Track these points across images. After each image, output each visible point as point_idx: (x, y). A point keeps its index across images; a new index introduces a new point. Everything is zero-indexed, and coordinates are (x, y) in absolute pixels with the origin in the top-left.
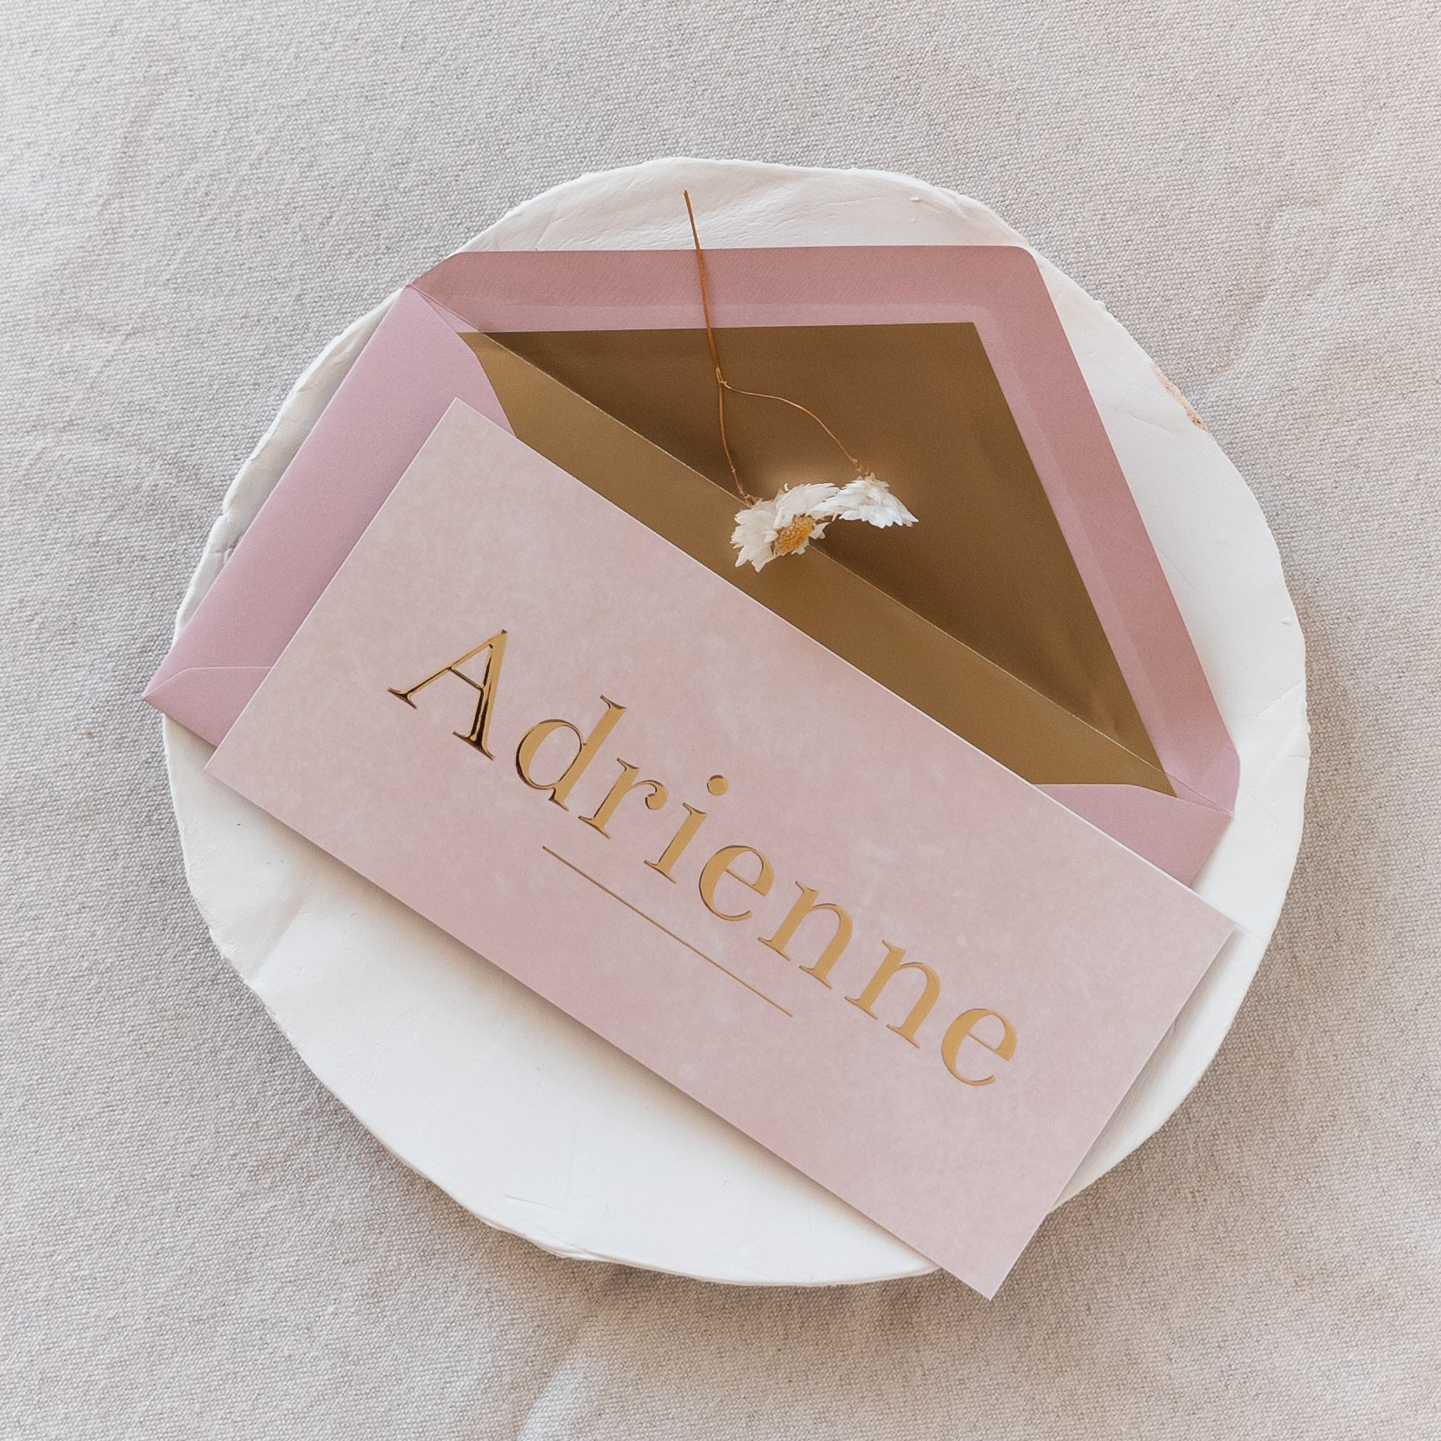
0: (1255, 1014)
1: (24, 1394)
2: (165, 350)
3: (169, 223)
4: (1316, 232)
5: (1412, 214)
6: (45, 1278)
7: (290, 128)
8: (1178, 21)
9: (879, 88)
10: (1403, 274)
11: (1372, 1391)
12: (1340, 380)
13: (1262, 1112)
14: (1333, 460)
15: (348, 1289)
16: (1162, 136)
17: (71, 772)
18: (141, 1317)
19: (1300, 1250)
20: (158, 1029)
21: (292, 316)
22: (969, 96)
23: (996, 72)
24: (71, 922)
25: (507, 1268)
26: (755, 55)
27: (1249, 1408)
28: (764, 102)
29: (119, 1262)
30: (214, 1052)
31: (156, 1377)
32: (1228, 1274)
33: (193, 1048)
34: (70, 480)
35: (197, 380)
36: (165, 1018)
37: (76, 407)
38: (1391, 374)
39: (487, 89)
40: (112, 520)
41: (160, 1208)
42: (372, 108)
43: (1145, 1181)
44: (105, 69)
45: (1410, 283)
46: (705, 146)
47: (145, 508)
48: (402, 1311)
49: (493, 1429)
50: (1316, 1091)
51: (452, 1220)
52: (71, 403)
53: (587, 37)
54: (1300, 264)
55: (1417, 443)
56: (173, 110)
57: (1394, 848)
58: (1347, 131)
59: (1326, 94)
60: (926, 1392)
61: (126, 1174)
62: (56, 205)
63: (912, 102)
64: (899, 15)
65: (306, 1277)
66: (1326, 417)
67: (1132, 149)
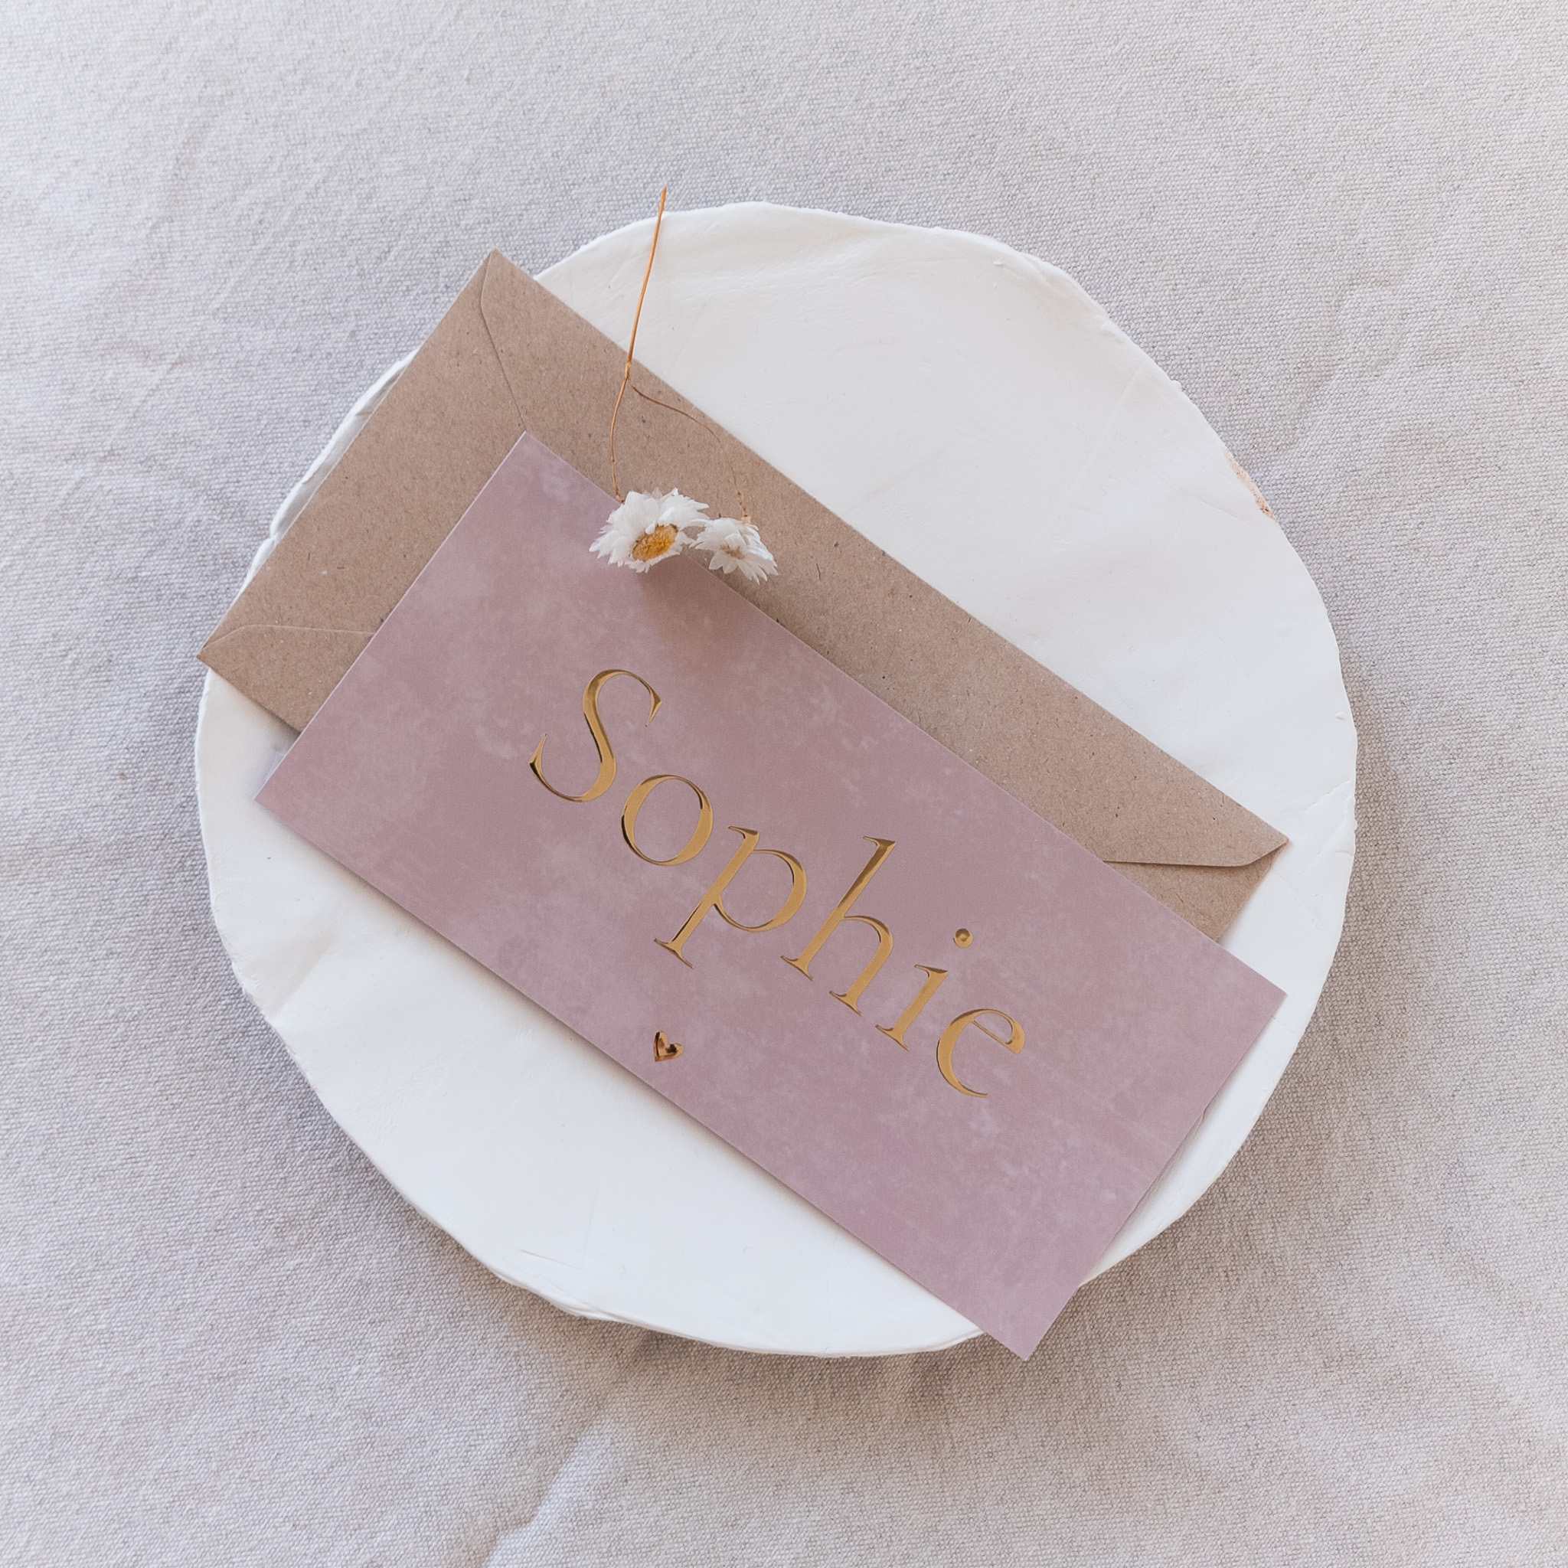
0: (1295, 1095)
1: (35, 1448)
2: (212, 381)
3: (221, 250)
4: (1386, 312)
5: (1481, 298)
6: (60, 1332)
7: (350, 157)
8: (1256, 92)
9: (954, 145)
10: (1470, 358)
11: (1396, 1473)
12: (1404, 463)
13: (1298, 1193)
14: (1393, 543)
15: (374, 1349)
16: (1236, 208)
17: (102, 813)
18: (159, 1373)
19: (1330, 1332)
20: (186, 1080)
21: (346, 353)
22: (1044, 158)
23: (1073, 134)
24: (98, 968)
25: (536, 1331)
26: (830, 105)
27: (1274, 1487)
28: (837, 154)
29: (137, 1316)
30: (243, 1105)
31: (173, 1435)
32: (1257, 1354)
33: (221, 1101)
34: (110, 513)
35: (245, 414)
36: (193, 1069)
37: (118, 437)
38: (1454, 459)
40: (152, 555)
41: (182, 1262)
42: (435, 140)
43: (1180, 1258)
44: (158, 87)
46: (776, 196)
47: (187, 544)
48: (428, 1373)
49: (517, 1494)
50: (1351, 1174)
51: (483, 1282)
52: (112, 432)
54: (1369, 344)
55: (1476, 529)
56: (228, 133)
57: (1438, 934)
58: (1420, 211)
60: (955, 1464)
61: (147, 1227)
62: (103, 226)
63: (987, 161)
64: (976, 71)
65: (331, 1336)
66: (1388, 499)
67: (1206, 220)
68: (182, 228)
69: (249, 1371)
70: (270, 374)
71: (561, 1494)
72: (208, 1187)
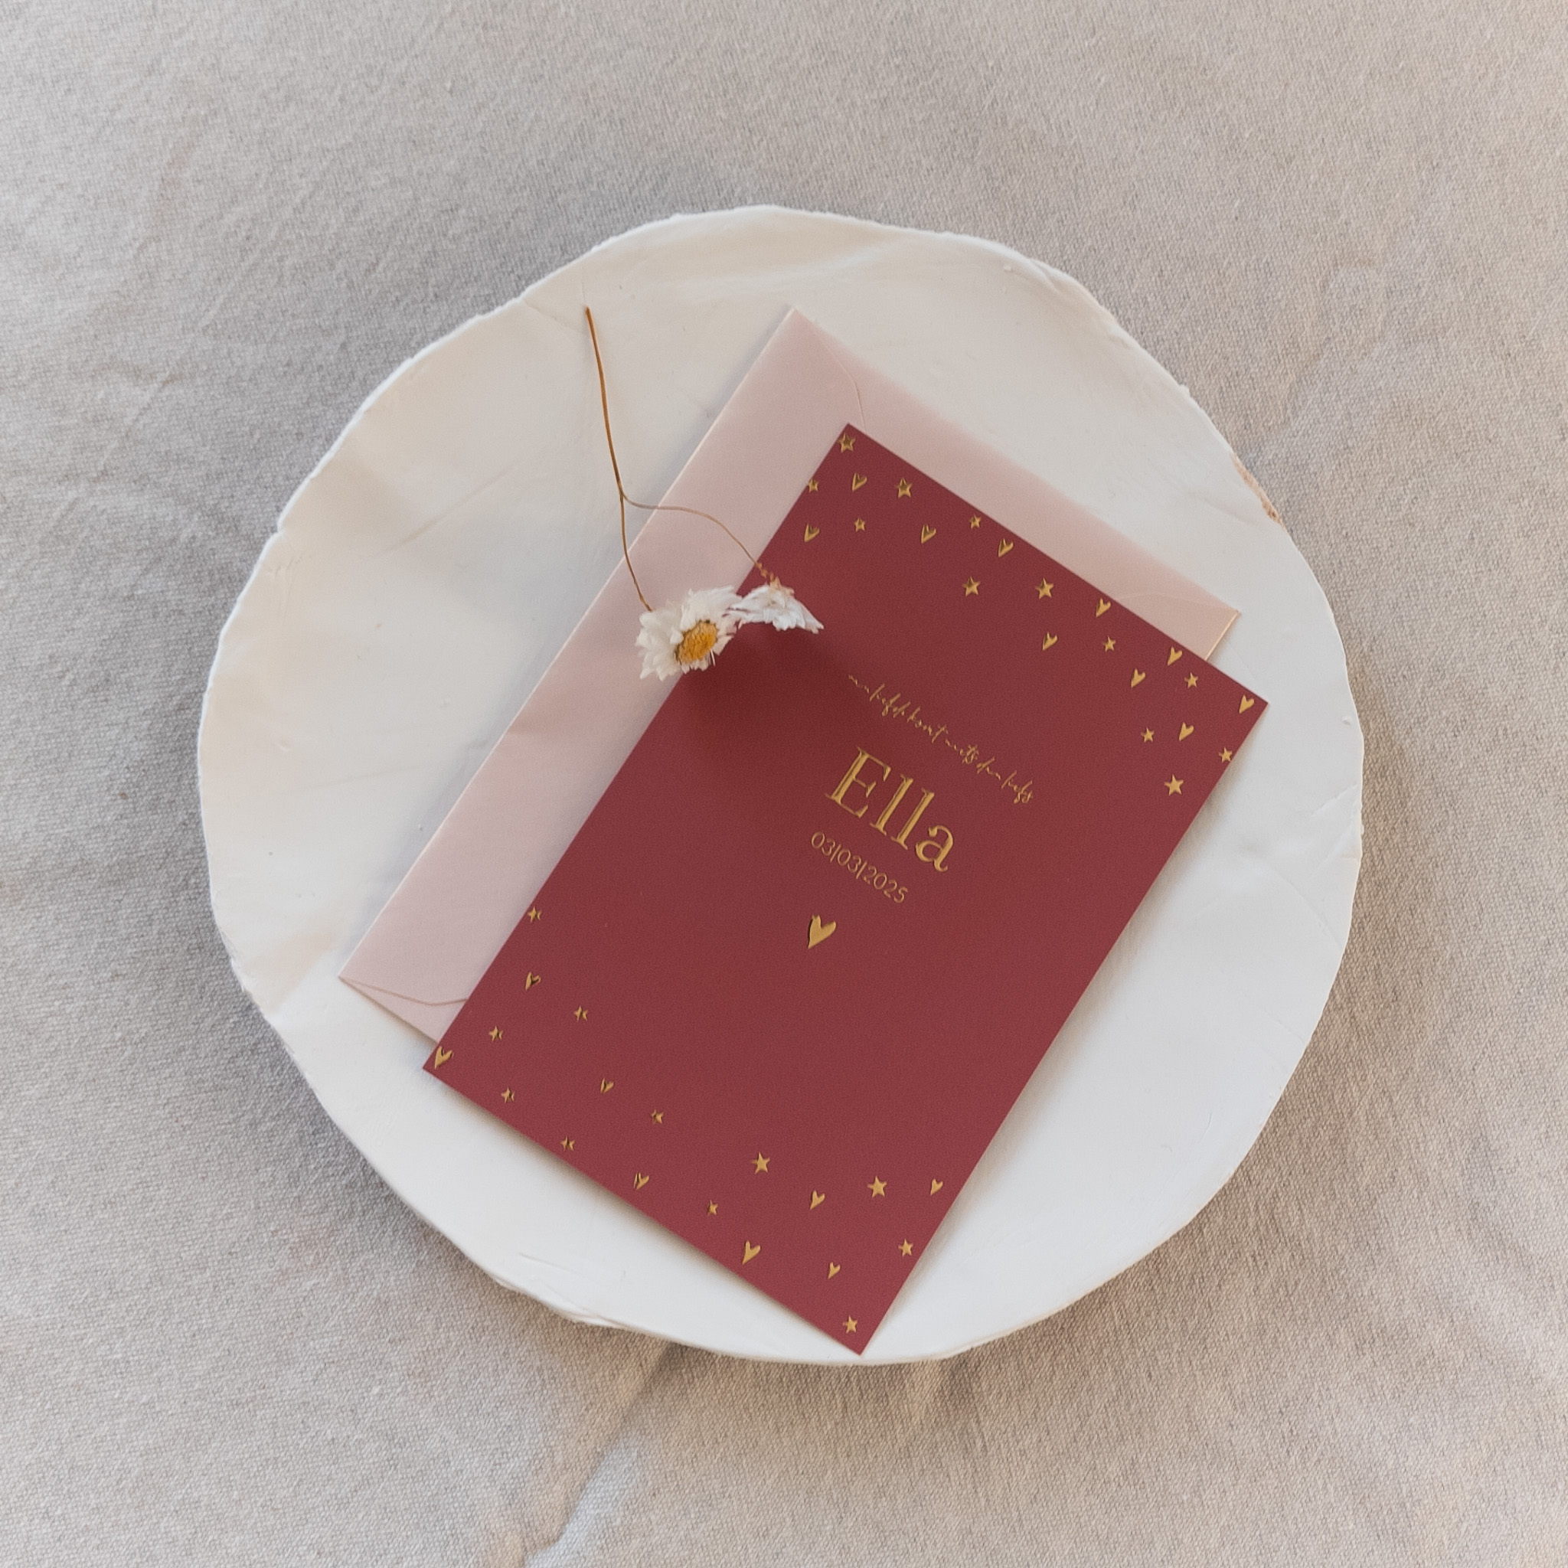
0: (1315, 1074)
1: (54, 1483)
3: (209, 268)
4: (1370, 291)
5: (1465, 274)
6: (75, 1363)
7: (336, 172)
9: (936, 141)
10: (1456, 334)
12: (1395, 440)
14: (1388, 519)
17: (103, 834)
18: (177, 1401)
19: (1361, 1313)
20: (195, 1101)
21: (337, 365)
24: (104, 990)
26: (812, 106)
27: (1311, 1474)
28: (821, 153)
29: (154, 1345)
31: (193, 1464)
33: (232, 1121)
34: (104, 532)
36: (203, 1090)
37: (111, 457)
38: (1444, 434)
40: (147, 573)
41: (197, 1287)
43: (1207, 1245)
44: (141, 109)
47: (183, 561)
52: (105, 452)
54: (1355, 323)
56: (213, 152)
61: (161, 1253)
62: (90, 248)
65: (351, 1357)
66: (1380, 476)
68: (169, 248)
69: (268, 1396)
70: (261, 388)
71: (588, 1509)
72: (221, 1210)
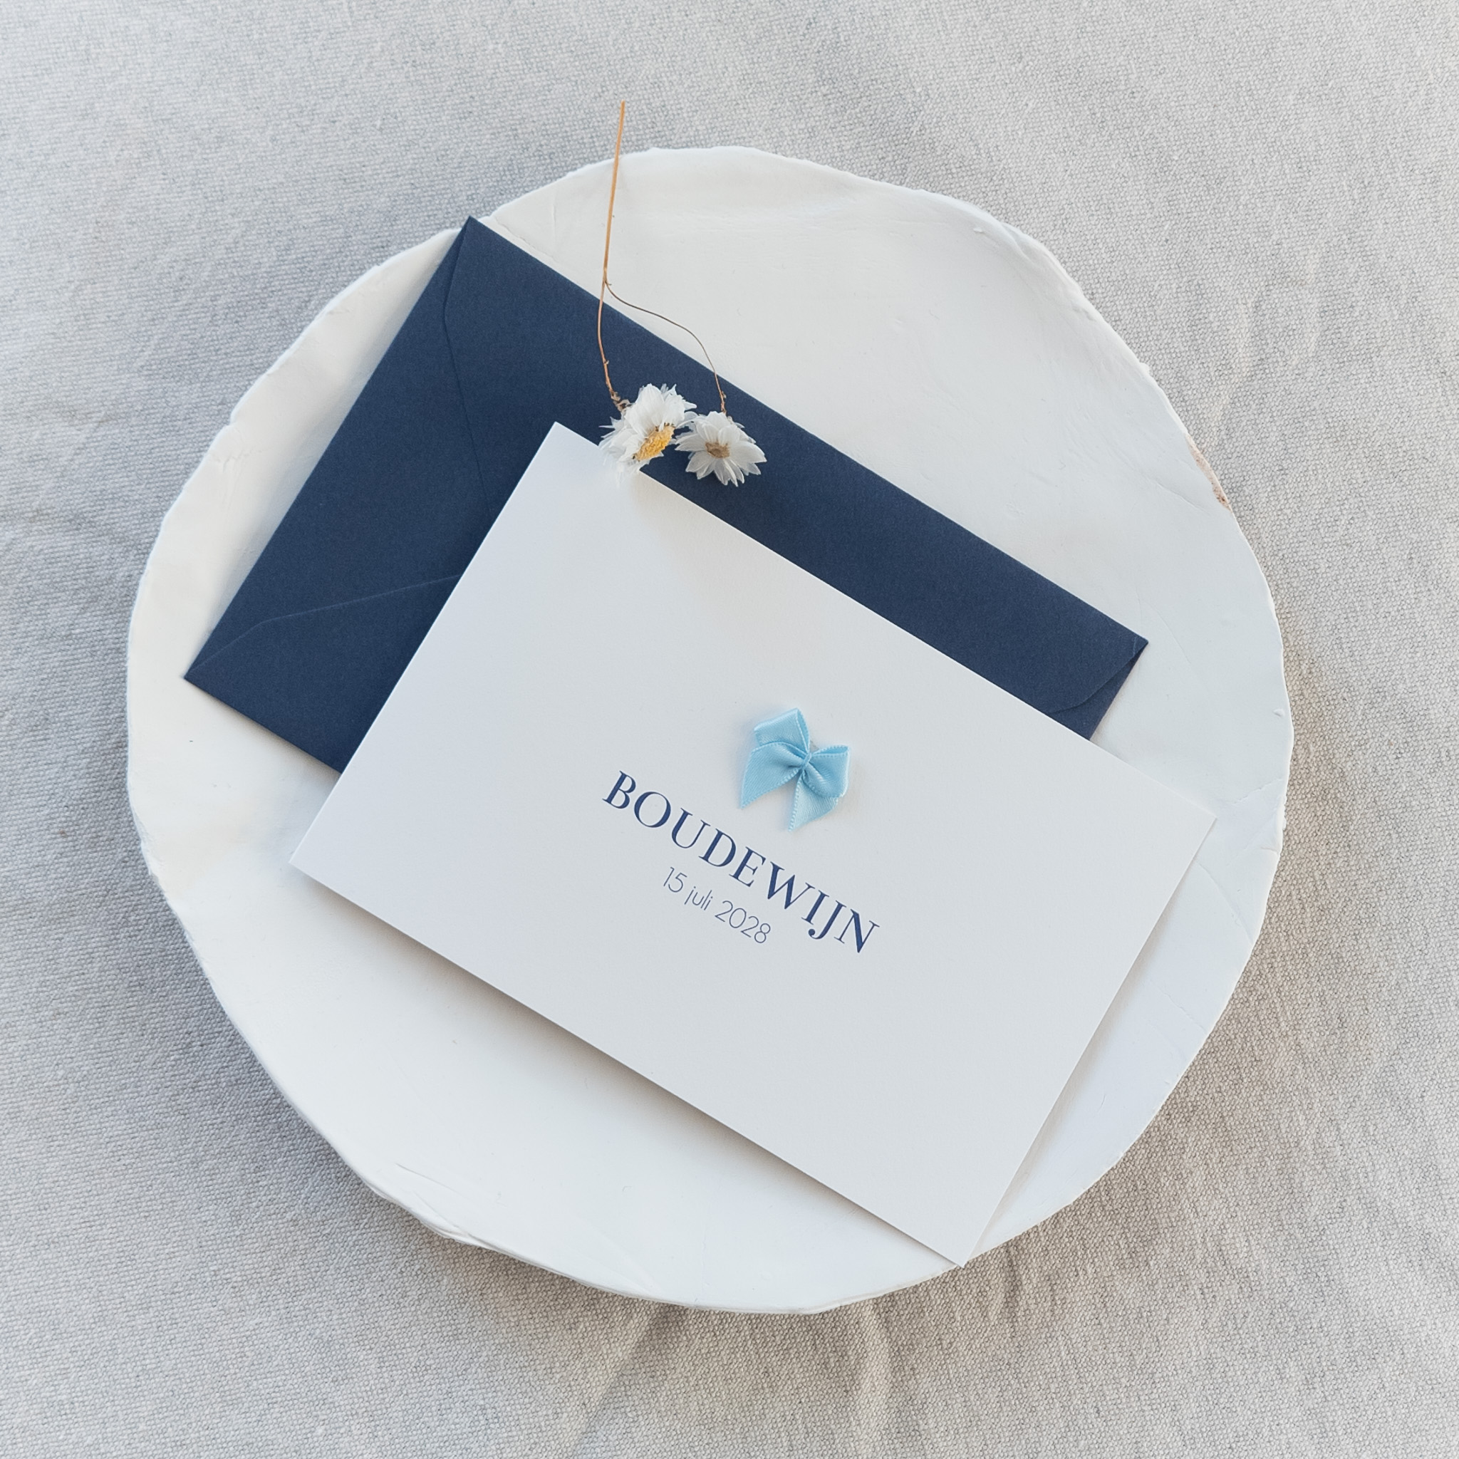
2: (139, 438)
3: (143, 309)
4: (1304, 311)
7: (267, 211)
15: (338, 1409)
16: (1149, 216)
17: (43, 873)
18: (121, 1443)
20: (137, 1139)
23: (982, 151)
24: (45, 1029)
25: (502, 1383)
29: (98, 1386)
30: (196, 1162)
34: (42, 572)
35: (173, 468)
36: (144, 1128)
37: (47, 497)
38: (1381, 453)
39: (469, 170)
40: (84, 613)
41: (140, 1327)
42: (350, 190)
44: (75, 153)
45: (1398, 361)
47: (119, 600)
48: (394, 1431)
53: (570, 118)
55: (1408, 522)
56: (146, 193)
58: (1332, 210)
59: (1311, 173)
61: (105, 1293)
62: (26, 291)
64: (883, 95)
65: (294, 1397)
67: (1119, 229)
68: (104, 290)
70: (197, 427)
72: (164, 1249)
